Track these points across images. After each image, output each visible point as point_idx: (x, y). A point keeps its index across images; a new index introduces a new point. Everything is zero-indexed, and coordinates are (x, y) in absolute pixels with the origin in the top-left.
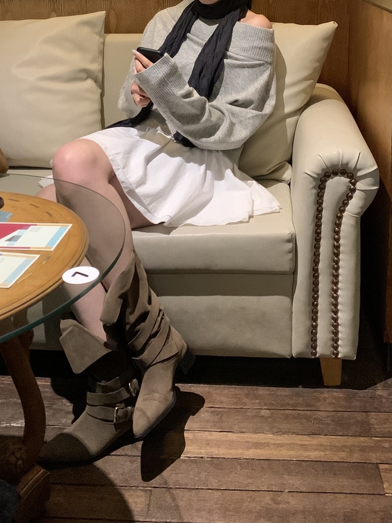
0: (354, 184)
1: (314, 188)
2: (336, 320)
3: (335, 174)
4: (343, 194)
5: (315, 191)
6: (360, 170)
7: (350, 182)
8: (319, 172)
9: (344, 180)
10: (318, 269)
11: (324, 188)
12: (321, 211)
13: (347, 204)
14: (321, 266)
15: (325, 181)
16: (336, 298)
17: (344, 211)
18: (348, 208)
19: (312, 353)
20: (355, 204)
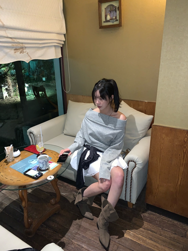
0: (136, 165)
3: (132, 161)
4: (133, 166)
6: (137, 162)
8: (127, 160)
9: (134, 163)
11: (129, 164)
13: (134, 169)
14: (128, 181)
15: (129, 162)
17: (133, 170)
18: (134, 170)
19: (125, 199)
20: (136, 170)
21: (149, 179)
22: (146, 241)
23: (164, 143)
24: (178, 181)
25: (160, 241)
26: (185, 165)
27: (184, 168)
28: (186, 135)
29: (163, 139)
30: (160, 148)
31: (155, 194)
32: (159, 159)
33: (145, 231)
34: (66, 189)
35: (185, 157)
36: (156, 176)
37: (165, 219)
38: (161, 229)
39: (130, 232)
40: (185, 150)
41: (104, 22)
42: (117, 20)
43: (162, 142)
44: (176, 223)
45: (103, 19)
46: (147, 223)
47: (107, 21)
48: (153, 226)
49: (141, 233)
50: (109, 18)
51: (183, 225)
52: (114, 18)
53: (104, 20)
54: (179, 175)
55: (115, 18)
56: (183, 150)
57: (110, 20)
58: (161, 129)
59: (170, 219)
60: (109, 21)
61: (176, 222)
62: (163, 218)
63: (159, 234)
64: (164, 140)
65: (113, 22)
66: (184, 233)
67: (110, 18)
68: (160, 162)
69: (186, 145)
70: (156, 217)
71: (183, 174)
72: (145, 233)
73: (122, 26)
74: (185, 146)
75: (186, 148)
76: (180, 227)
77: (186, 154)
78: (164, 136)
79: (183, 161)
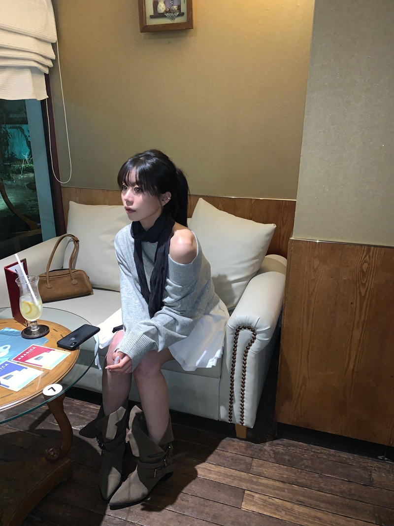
0: (255, 335)
1: (232, 334)
2: (243, 406)
3: (245, 328)
4: (249, 340)
5: (232, 336)
6: (258, 328)
7: (253, 334)
8: (235, 326)
9: (250, 332)
10: (233, 377)
11: (238, 335)
12: (236, 346)
13: (251, 345)
14: (235, 376)
15: (239, 331)
16: (243, 394)
17: (249, 349)
18: (251, 348)
19: (229, 420)
20: (255, 347)
21: (282, 366)
22: (292, 510)
23: (316, 279)
24: (349, 363)
25: (322, 505)
26: (363, 325)
27: (362, 330)
28: (365, 257)
29: (315, 271)
30: (309, 291)
31: (299, 398)
32: (305, 317)
33: (286, 486)
34: (82, 414)
35: (364, 308)
36: (300, 358)
37: (322, 453)
38: (317, 475)
39: (253, 496)
40: (363, 291)
41: (152, 17)
42: (181, 14)
43: (313, 278)
44: (346, 457)
45: (150, 11)
46: (285, 467)
47: (157, 15)
48: (301, 472)
49: (278, 494)
50: (162, 7)
51: (361, 460)
52: (175, 7)
53: (152, 13)
54: (350, 350)
55: (178, 10)
56: (360, 292)
57: (166, 12)
58: (311, 248)
59: (332, 451)
60: (162, 16)
61: (344, 455)
62: (316, 451)
63: (317, 489)
64: (317, 273)
65: (173, 18)
66: (367, 477)
67: (165, 9)
68: (308, 325)
69: (367, 279)
70: (301, 450)
71: (359, 346)
72: (286, 490)
73: (194, 26)
74: (364, 282)
75: (366, 287)
76: (354, 464)
77: (366, 301)
78: (316, 262)
79: (360, 315)
